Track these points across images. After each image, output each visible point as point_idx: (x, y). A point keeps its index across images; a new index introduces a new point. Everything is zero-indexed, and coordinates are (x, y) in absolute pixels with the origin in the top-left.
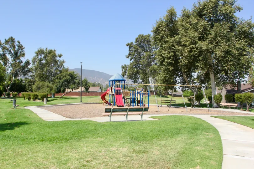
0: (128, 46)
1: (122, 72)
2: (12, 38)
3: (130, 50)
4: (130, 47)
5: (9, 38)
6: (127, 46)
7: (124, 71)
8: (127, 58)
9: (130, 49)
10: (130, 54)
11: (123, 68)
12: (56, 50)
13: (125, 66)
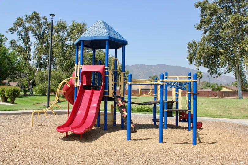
0: (199, 7)
1: (188, 54)
2: (35, 12)
3: (204, 14)
4: (203, 9)
5: (32, 13)
6: (197, 7)
7: (191, 52)
8: (198, 29)
9: (202, 12)
10: (202, 22)
11: (190, 46)
12: (86, 24)
13: (195, 43)
